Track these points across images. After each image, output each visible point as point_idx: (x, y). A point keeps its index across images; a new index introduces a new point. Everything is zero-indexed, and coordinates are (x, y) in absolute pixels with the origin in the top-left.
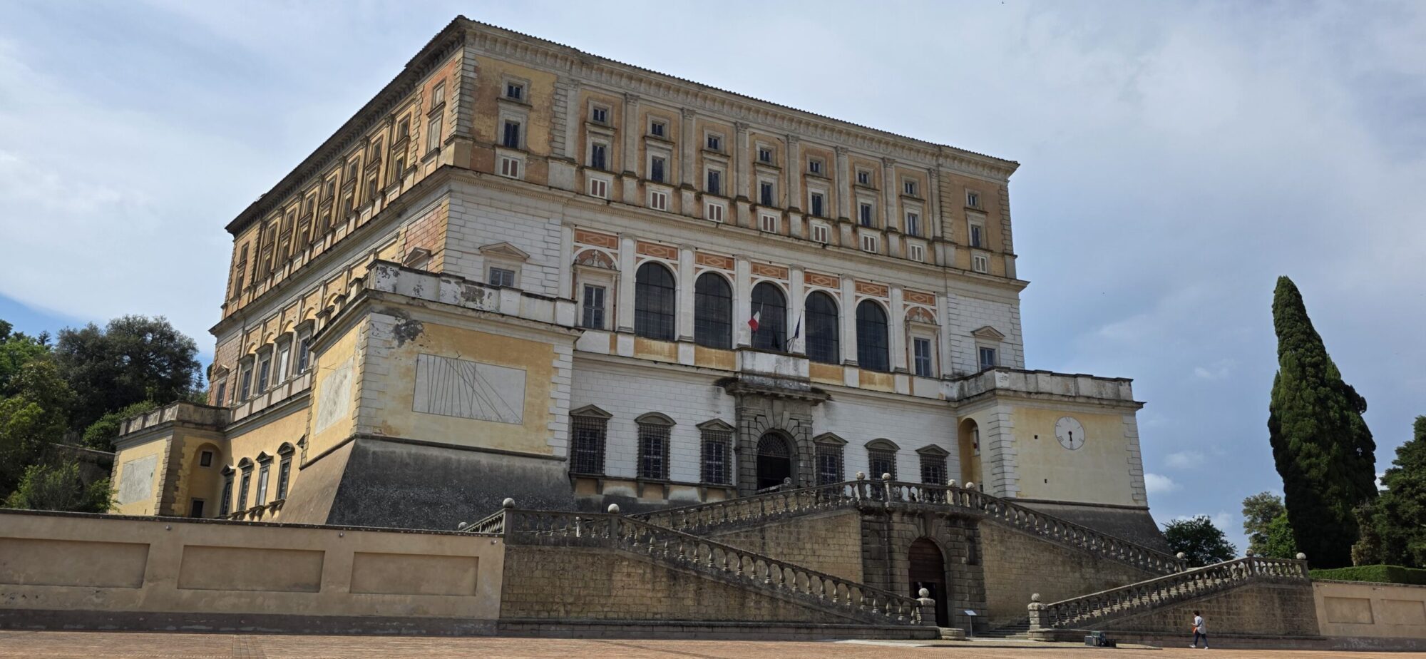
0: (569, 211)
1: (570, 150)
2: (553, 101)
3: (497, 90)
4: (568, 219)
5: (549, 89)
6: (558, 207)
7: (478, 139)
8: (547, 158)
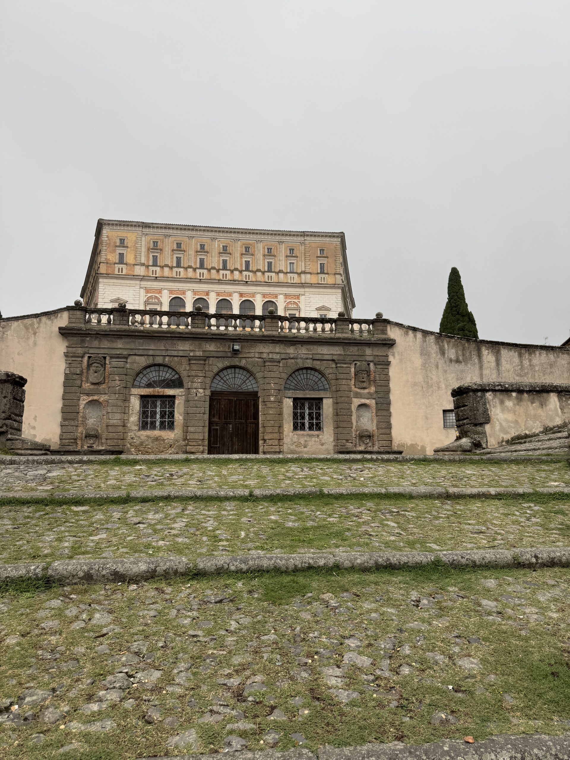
0: (142, 283)
1: (143, 260)
2: (136, 243)
3: (115, 243)
4: (142, 286)
5: (134, 239)
6: (138, 282)
7: (109, 262)
8: (134, 265)
